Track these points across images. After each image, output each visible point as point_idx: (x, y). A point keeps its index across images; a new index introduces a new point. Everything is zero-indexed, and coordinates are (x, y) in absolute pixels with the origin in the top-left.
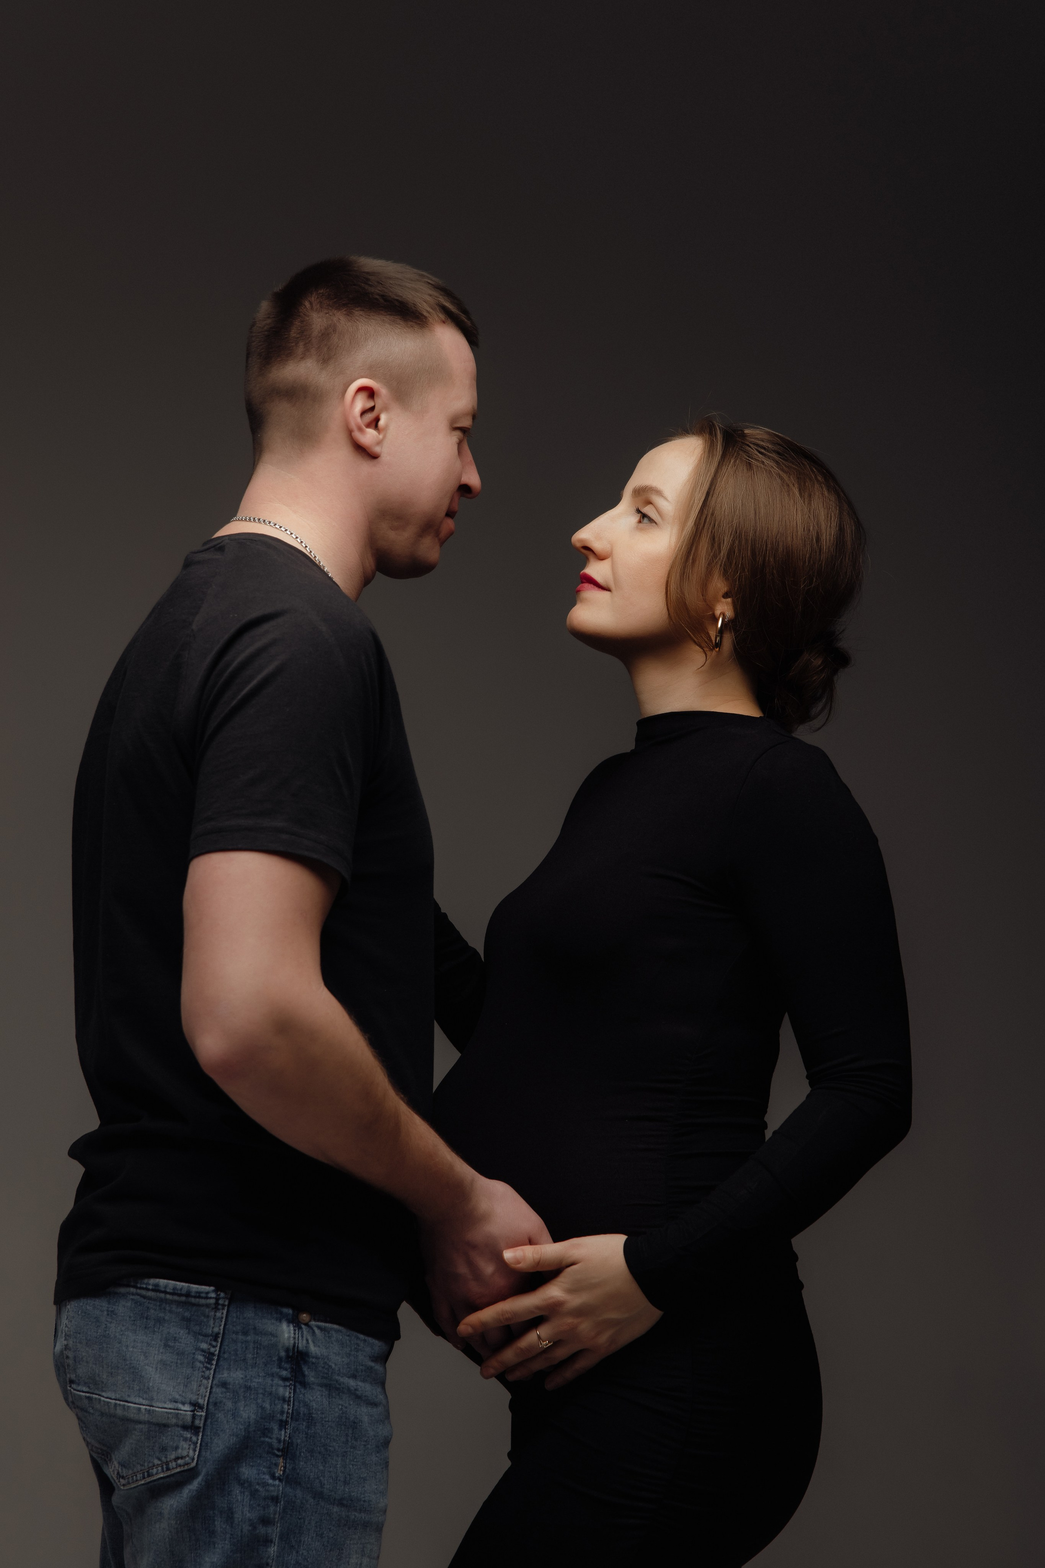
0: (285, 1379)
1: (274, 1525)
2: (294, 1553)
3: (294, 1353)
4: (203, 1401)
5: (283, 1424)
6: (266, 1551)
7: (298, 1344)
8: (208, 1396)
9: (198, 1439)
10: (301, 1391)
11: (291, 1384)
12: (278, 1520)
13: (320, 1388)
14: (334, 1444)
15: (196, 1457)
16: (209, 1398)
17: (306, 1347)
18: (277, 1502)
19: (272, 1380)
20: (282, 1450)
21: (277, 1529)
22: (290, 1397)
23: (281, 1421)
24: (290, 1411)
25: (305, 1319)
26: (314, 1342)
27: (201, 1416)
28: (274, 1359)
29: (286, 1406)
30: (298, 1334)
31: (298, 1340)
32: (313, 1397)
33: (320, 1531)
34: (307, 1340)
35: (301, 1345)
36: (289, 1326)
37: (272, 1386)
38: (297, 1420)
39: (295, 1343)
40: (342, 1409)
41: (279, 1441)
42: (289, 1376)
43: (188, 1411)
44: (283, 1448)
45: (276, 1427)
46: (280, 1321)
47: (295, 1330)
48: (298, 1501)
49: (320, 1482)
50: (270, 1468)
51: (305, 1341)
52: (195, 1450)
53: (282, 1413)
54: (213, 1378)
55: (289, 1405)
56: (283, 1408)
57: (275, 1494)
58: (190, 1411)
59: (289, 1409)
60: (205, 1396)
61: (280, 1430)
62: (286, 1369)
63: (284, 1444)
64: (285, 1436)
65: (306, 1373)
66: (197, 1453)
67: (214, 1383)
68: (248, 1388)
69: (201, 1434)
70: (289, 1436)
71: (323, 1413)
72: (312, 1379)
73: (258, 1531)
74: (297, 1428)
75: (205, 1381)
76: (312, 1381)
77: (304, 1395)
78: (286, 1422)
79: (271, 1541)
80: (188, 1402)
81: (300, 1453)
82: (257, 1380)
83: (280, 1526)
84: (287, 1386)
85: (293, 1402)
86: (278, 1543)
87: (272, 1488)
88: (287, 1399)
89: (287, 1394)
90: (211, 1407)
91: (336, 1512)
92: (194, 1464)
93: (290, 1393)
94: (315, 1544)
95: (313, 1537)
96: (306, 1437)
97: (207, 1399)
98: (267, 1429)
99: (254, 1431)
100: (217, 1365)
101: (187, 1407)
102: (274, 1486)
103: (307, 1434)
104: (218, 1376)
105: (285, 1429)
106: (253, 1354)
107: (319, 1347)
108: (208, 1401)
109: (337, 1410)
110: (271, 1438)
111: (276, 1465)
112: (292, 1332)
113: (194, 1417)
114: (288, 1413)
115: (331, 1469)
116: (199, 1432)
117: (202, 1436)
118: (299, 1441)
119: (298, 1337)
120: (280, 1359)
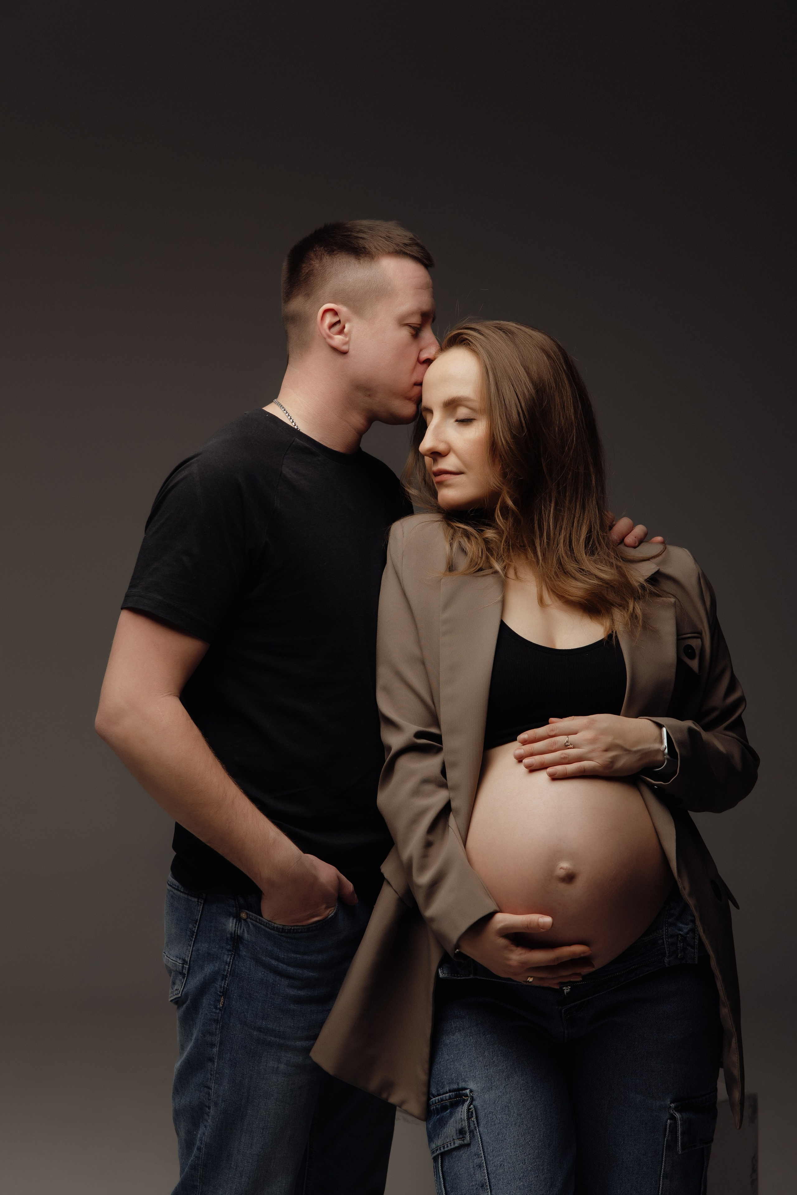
0: (229, 951)
1: (216, 1036)
2: (229, 1054)
3: (235, 936)
4: (188, 959)
5: (224, 978)
6: (212, 1051)
7: (237, 931)
8: (190, 956)
9: (184, 981)
10: (237, 959)
11: (232, 954)
12: (219, 1033)
13: (249, 959)
14: (257, 994)
15: (181, 990)
16: (191, 957)
17: (242, 933)
18: (217, 1023)
19: (222, 950)
20: (223, 992)
21: (218, 1038)
22: (230, 962)
23: (223, 975)
24: (229, 970)
25: (244, 916)
26: (248, 932)
27: (186, 967)
28: (224, 938)
29: (227, 967)
30: (238, 925)
31: (238, 929)
32: (244, 964)
33: (244, 1044)
34: (244, 930)
35: (239, 932)
36: (233, 920)
37: (221, 954)
38: (232, 976)
39: (235, 930)
40: (264, 974)
41: (221, 987)
42: (231, 949)
43: (180, 963)
44: (223, 991)
45: (220, 978)
46: (230, 917)
47: (236, 922)
48: (231, 1024)
49: (245, 1015)
50: (214, 1002)
51: (242, 930)
52: (181, 987)
53: (224, 970)
54: (193, 945)
55: (229, 966)
56: (225, 967)
57: (216, 1018)
58: (182, 964)
59: (228, 969)
60: (189, 956)
61: (222, 980)
62: (230, 945)
63: (224, 989)
64: (225, 984)
65: (241, 949)
66: (182, 989)
67: (194, 949)
68: (209, 954)
69: (186, 978)
70: (227, 985)
71: (249, 975)
72: (245, 953)
73: (206, 1038)
74: (233, 981)
75: (189, 947)
76: (244, 954)
77: (239, 961)
78: (226, 976)
79: (215, 1045)
80: (182, 958)
81: (233, 996)
82: (214, 950)
83: (220, 1037)
84: (229, 955)
85: (232, 965)
86: (219, 1046)
87: (214, 1014)
88: (228, 962)
89: (228, 960)
90: (191, 963)
91: (256, 1035)
92: (180, 995)
93: (230, 959)
94: (241, 1051)
95: (239, 1047)
96: (238, 987)
97: (189, 958)
98: (215, 978)
99: (208, 979)
100: (195, 938)
101: (180, 961)
102: (215, 1013)
103: (238, 985)
104: (196, 945)
105: (225, 980)
106: (214, 934)
107: (251, 935)
108: (190, 959)
109: (260, 974)
110: (217, 984)
111: (219, 1001)
112: (234, 923)
113: (183, 967)
114: (228, 971)
115: (254, 1009)
116: (185, 977)
117: (186, 979)
118: (233, 988)
119: (238, 927)
120: (227, 939)
